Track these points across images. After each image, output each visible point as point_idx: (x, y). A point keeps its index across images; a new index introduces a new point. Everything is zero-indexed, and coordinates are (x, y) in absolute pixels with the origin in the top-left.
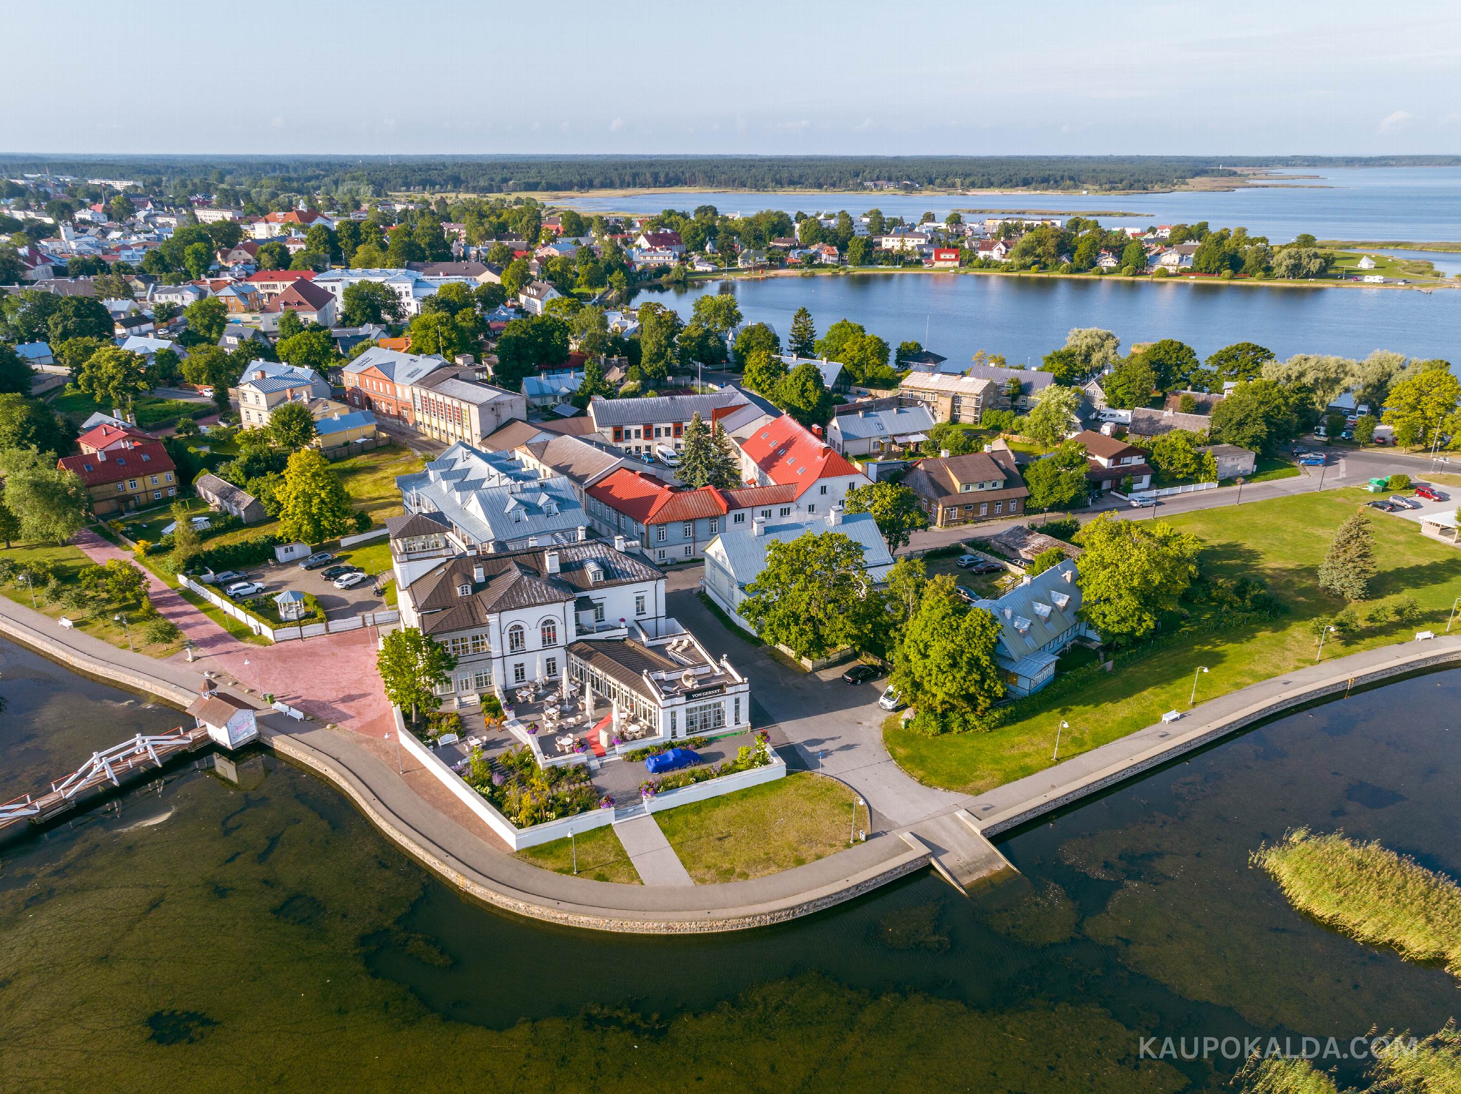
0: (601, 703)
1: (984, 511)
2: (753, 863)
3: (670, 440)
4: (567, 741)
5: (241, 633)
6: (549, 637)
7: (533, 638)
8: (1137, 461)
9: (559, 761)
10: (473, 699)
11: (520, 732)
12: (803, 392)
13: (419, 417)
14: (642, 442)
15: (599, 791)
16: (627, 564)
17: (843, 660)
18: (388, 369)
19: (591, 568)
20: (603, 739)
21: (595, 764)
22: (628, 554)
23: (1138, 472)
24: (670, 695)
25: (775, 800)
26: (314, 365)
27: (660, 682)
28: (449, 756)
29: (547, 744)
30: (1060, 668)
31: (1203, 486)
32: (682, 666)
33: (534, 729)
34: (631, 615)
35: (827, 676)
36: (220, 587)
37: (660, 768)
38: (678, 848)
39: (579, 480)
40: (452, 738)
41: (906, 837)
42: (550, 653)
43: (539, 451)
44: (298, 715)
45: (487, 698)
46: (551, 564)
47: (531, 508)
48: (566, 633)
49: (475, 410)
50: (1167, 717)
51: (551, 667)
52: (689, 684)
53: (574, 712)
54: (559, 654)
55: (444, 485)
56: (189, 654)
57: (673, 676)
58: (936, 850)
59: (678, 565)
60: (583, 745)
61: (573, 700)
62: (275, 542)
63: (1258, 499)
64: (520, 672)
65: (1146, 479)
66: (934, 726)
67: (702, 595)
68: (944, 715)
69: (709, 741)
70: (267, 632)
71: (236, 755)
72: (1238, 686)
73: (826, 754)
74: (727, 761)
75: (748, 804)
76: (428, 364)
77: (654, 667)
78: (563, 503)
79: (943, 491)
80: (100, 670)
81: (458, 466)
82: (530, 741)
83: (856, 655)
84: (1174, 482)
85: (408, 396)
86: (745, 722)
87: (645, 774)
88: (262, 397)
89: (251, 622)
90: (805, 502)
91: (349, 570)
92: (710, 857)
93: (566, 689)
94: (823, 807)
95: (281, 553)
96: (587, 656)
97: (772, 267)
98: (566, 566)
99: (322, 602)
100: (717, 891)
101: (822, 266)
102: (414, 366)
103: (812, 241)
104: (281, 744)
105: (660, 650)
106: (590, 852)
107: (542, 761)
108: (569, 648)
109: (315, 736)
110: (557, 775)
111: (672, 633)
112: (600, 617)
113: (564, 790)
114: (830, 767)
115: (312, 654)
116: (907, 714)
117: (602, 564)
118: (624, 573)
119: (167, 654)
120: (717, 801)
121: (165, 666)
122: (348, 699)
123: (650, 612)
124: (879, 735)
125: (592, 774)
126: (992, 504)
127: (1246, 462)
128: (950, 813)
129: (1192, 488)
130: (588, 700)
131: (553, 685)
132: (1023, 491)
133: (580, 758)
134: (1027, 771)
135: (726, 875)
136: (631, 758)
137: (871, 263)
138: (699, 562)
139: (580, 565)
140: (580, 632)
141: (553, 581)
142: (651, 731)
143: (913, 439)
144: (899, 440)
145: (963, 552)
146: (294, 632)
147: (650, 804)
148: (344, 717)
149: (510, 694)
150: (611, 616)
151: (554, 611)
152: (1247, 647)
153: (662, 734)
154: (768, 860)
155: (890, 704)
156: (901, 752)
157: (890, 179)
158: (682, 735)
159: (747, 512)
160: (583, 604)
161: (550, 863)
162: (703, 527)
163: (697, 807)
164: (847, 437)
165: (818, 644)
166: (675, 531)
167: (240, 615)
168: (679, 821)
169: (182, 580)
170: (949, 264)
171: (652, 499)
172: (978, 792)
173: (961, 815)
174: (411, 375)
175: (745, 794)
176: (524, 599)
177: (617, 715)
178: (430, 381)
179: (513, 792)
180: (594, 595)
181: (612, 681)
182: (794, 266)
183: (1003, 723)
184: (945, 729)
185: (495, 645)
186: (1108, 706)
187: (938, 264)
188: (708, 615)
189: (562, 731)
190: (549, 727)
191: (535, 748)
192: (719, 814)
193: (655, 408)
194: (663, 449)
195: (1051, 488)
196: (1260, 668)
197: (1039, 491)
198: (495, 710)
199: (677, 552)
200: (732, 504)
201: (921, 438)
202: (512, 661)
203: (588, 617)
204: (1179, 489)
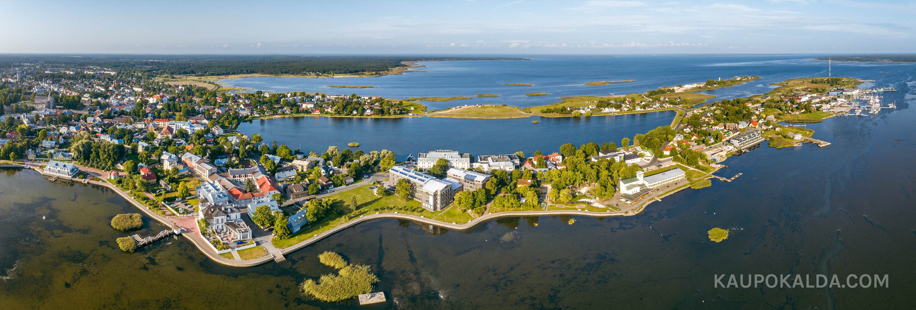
0: (230, 233)
1: (300, 196)
2: (250, 258)
3: (244, 178)
4: (225, 239)
5: (174, 215)
6: (222, 221)
7: (220, 221)
8: (331, 182)
9: (224, 242)
10: (211, 231)
11: (218, 237)
12: (271, 166)
13: (196, 169)
14: (239, 178)
15: (229, 247)
16: (235, 209)
17: (269, 227)
18: (191, 158)
19: (229, 210)
20: (230, 239)
21: (229, 243)
22: (235, 207)
23: (331, 184)
24: (240, 232)
25: (254, 250)
26: (176, 155)
27: (239, 230)
28: (208, 239)
29: (222, 239)
30: (301, 228)
31: (343, 186)
32: (242, 227)
33: (220, 236)
34: (235, 218)
35: (265, 230)
36: (169, 205)
37: (238, 244)
38: (240, 255)
39: (227, 189)
40: (208, 237)
41: (271, 255)
42: (222, 224)
43: (220, 181)
44: (186, 230)
45: (213, 231)
46: (223, 209)
47: (219, 197)
48: (225, 221)
49: (208, 171)
50: (315, 236)
51: (222, 227)
52: (243, 231)
53: (226, 234)
54: (224, 224)
55: (204, 190)
56: (168, 217)
57: (241, 229)
58: (275, 257)
59: (243, 208)
60: (227, 240)
61: (226, 232)
62: (176, 197)
63: (352, 189)
64: (218, 227)
65: (333, 186)
66: (279, 239)
67: (247, 214)
68: (281, 237)
69: (246, 240)
70: (178, 215)
71: (178, 235)
72: (329, 229)
73: (262, 243)
74: (248, 243)
75: (250, 250)
76: (198, 159)
77: (238, 228)
78: (225, 196)
79: (292, 192)
80: (155, 218)
81: (207, 186)
82: (219, 238)
83: (270, 226)
84: (337, 186)
85: (194, 165)
86: (251, 238)
87: (236, 245)
88: (168, 163)
89: (176, 213)
90: (266, 196)
91: (189, 204)
92: (244, 257)
93: (225, 230)
94: (261, 251)
95: (177, 199)
96: (228, 225)
97: (274, 115)
98: (226, 209)
99: (185, 210)
100: (245, 261)
101: (286, 114)
102: (196, 158)
103: (285, 106)
104: (184, 234)
105: (239, 225)
106: (228, 255)
107: (221, 241)
108: (225, 223)
109: (188, 234)
110: (224, 244)
111: (241, 222)
112: (230, 218)
113: (225, 246)
114: (263, 245)
115: (185, 220)
116: (276, 237)
117: (231, 209)
118: (234, 211)
119: (164, 217)
120: (246, 249)
121: (164, 218)
122: (192, 228)
123: (238, 218)
124: (271, 240)
125: (228, 244)
126: (301, 194)
127: (352, 180)
128: (278, 252)
129: (340, 187)
130: (228, 233)
131: (223, 230)
132: (307, 191)
133: (227, 241)
134: (291, 245)
135: (246, 259)
136: (234, 242)
137: (299, 113)
138: (247, 207)
139: (227, 209)
140: (227, 221)
141: (223, 212)
142: (237, 238)
143: (292, 177)
144: (289, 178)
145: (294, 205)
146: (182, 215)
147: (237, 249)
148: (192, 231)
149: (216, 230)
150: (232, 218)
151: (223, 217)
152: (334, 221)
153: (239, 239)
154: (252, 258)
155: (274, 235)
156: (274, 243)
157: (313, 72)
158: (242, 239)
159: (256, 198)
160: (228, 216)
161: (223, 256)
162: (248, 200)
163: (243, 250)
164: (279, 177)
165: (263, 225)
166: (243, 201)
167: (173, 211)
168: (240, 252)
169: (163, 203)
170: (318, 113)
171: (239, 195)
172: (283, 249)
173: (280, 252)
174: (195, 160)
175: (250, 248)
176: (219, 215)
177: (232, 236)
178: (199, 163)
179: (218, 246)
180: (229, 214)
181: (232, 230)
182: (279, 114)
183: (290, 238)
184: (281, 239)
185: (214, 222)
186: (307, 234)
187: (315, 113)
188: (248, 218)
189: (224, 237)
190: (222, 236)
191: (220, 239)
192: (246, 251)
193: (241, 171)
194: (242, 180)
195: (312, 190)
196: (334, 226)
197: (310, 191)
198: (214, 233)
199: (243, 205)
200: (253, 196)
201: (294, 177)
202: (217, 225)
203: (228, 218)
204: (338, 188)
